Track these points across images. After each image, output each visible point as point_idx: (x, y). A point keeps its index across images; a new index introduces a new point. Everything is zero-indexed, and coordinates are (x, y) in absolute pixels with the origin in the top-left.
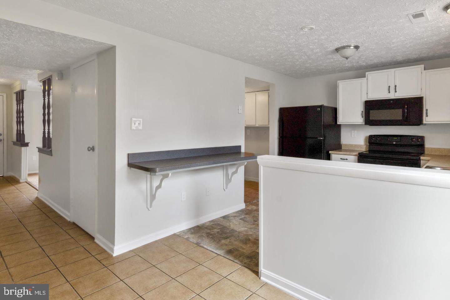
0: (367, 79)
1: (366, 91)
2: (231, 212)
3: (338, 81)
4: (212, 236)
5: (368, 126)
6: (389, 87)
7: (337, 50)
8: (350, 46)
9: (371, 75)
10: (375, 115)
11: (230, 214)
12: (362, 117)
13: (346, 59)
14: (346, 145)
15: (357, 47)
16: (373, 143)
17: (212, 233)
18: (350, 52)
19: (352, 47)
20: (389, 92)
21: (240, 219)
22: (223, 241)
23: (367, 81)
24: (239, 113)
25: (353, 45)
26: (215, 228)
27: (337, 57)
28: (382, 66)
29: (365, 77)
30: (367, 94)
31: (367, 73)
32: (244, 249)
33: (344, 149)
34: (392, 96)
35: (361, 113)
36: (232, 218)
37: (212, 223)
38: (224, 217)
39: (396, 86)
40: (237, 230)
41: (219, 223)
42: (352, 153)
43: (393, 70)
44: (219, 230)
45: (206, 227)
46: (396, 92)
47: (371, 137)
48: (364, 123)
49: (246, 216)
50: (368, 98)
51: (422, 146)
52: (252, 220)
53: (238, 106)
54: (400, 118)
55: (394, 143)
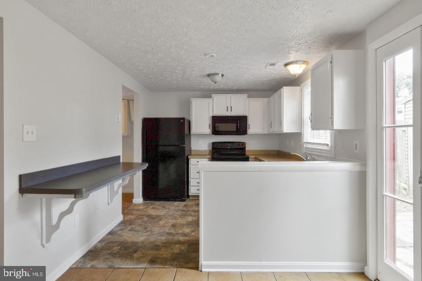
0: (213, 100)
1: (212, 109)
2: (114, 227)
3: (191, 99)
4: (119, 255)
5: (214, 135)
6: (227, 107)
7: (209, 75)
8: (218, 74)
9: (216, 97)
10: (222, 127)
11: (113, 229)
12: (210, 128)
13: (215, 84)
14: (195, 150)
15: (223, 75)
16: (215, 148)
17: (114, 252)
18: (218, 78)
19: (220, 75)
20: (227, 111)
21: (129, 230)
22: (135, 255)
23: (213, 101)
24: (118, 122)
25: (221, 74)
26: (113, 247)
27: (208, 80)
28: (222, 91)
29: (211, 98)
30: (213, 111)
31: (213, 95)
32: (163, 254)
33: (193, 154)
34: (229, 114)
35: (209, 125)
36: (119, 232)
37: (103, 244)
38: (111, 233)
39: (231, 107)
40: (138, 241)
41: (110, 240)
42: (206, 157)
43: (229, 95)
44: (119, 247)
45: (101, 248)
46: (231, 111)
47: (214, 144)
48: (211, 133)
49: (132, 227)
50: (214, 114)
51: (244, 149)
52: (141, 228)
53: (118, 115)
54: (234, 129)
55: (229, 148)
